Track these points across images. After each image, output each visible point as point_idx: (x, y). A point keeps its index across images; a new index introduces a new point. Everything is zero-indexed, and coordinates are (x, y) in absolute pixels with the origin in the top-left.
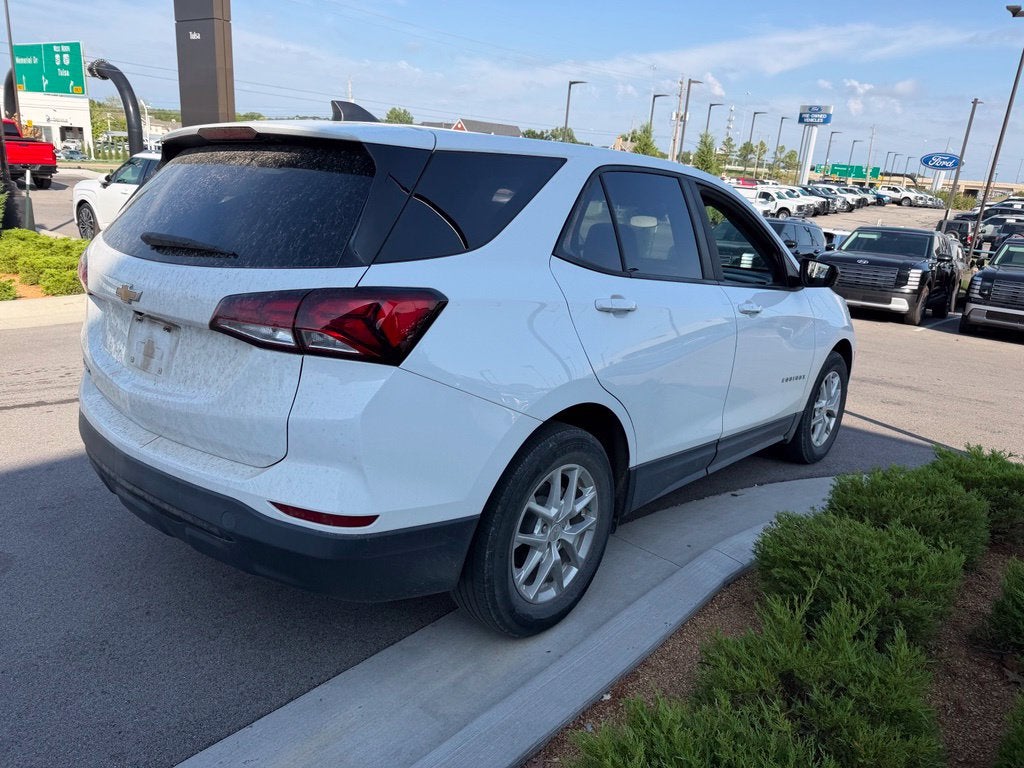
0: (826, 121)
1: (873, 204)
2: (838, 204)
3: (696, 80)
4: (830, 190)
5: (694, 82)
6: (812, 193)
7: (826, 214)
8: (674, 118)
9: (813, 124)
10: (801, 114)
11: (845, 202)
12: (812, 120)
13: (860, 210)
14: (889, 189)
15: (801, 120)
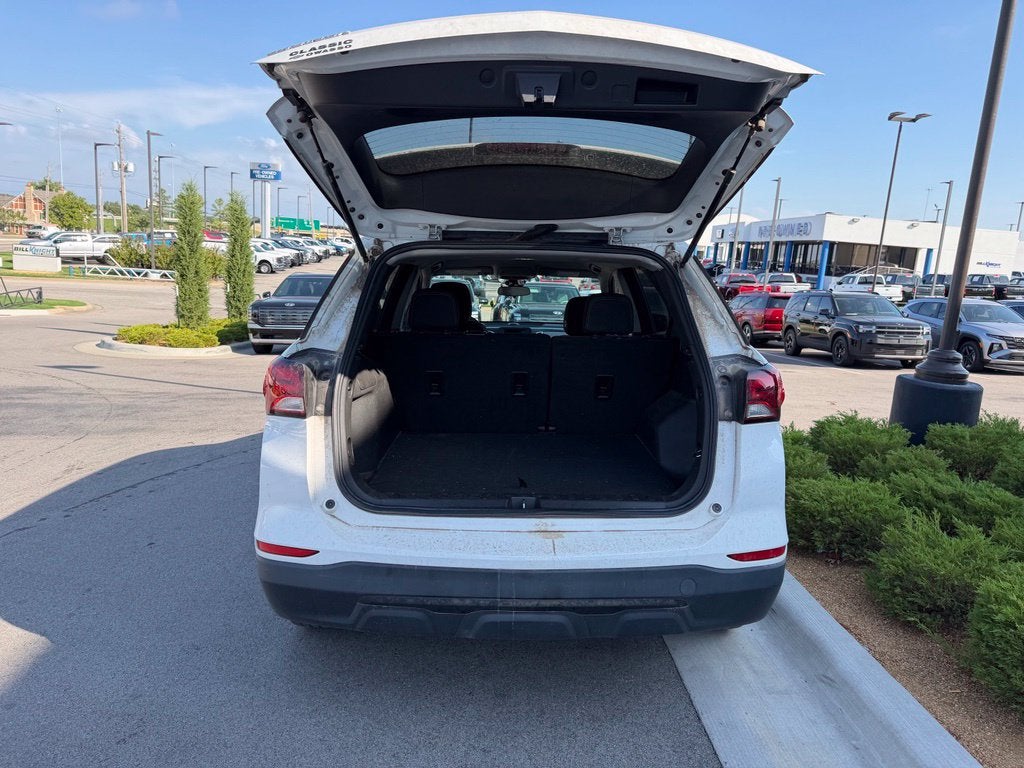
0: (277, 177)
1: (334, 255)
2: (309, 255)
3: (155, 132)
4: (298, 242)
5: (154, 134)
6: (283, 245)
7: (300, 265)
8: (116, 168)
9: (264, 180)
10: (252, 171)
11: (314, 253)
12: (263, 176)
13: (328, 260)
14: (342, 240)
15: (253, 176)
